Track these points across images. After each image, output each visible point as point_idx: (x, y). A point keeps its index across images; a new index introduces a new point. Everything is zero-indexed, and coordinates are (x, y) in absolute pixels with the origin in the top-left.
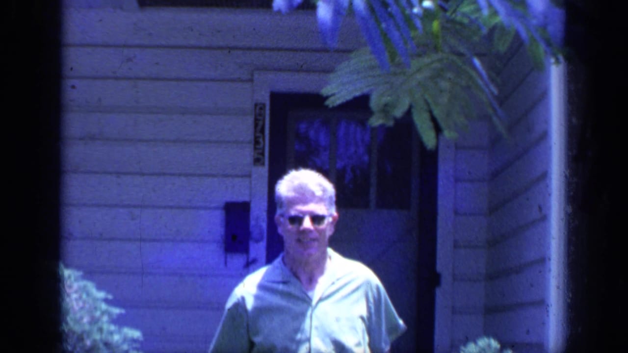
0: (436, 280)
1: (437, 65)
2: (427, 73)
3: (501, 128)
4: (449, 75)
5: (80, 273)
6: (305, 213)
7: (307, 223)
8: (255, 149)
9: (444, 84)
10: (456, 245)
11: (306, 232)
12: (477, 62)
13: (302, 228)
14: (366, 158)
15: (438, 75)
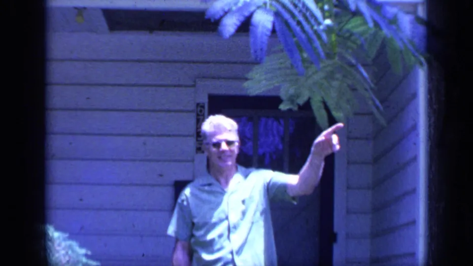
0: (333, 238)
1: (329, 69)
2: (321, 74)
3: (383, 121)
4: (338, 76)
5: (67, 235)
6: (221, 141)
7: (224, 146)
8: (197, 140)
9: (335, 83)
10: (348, 212)
11: (224, 152)
12: (363, 70)
13: (221, 150)
14: (281, 147)
15: (330, 76)
